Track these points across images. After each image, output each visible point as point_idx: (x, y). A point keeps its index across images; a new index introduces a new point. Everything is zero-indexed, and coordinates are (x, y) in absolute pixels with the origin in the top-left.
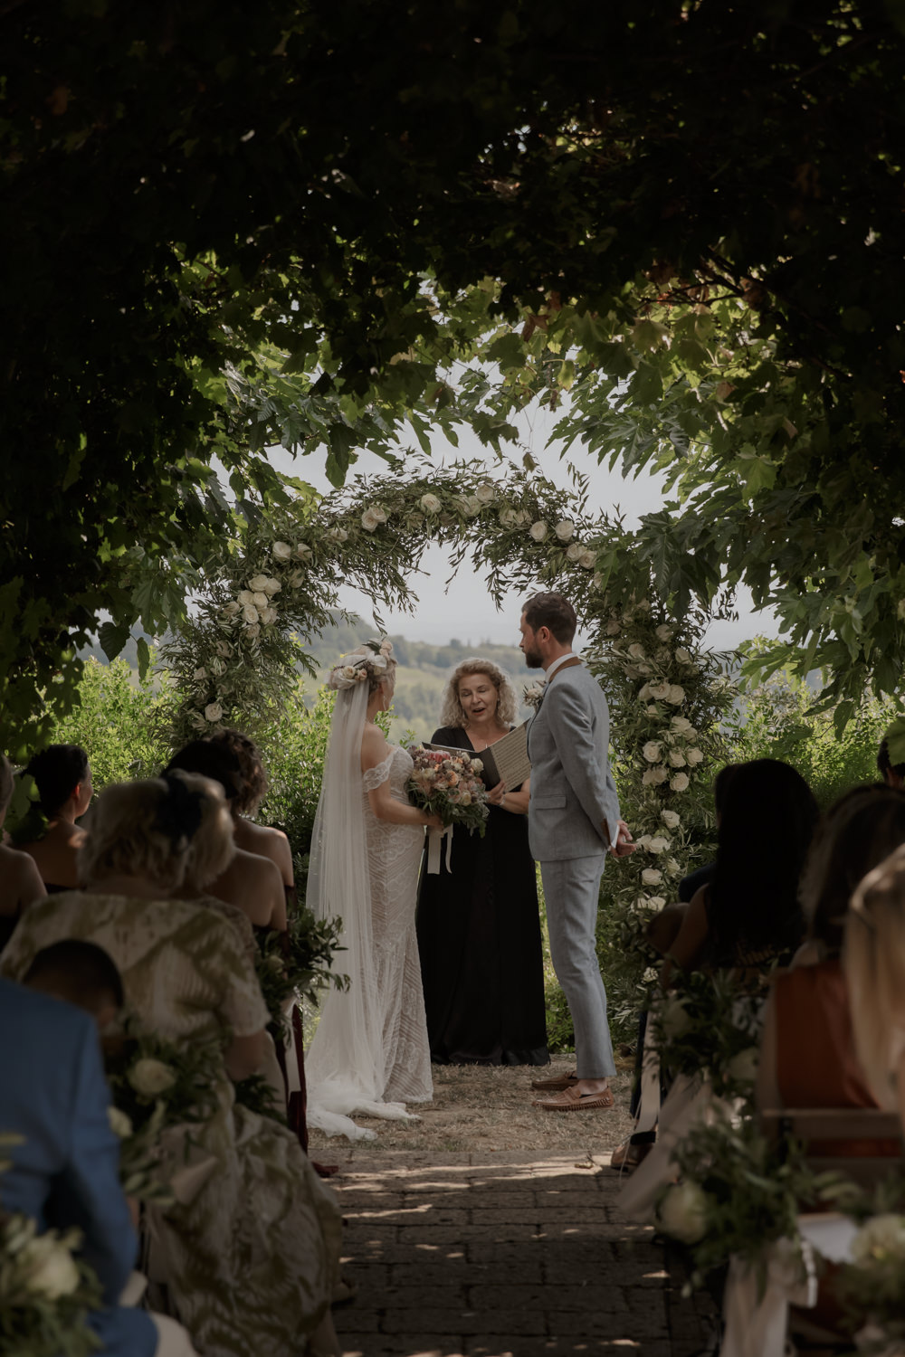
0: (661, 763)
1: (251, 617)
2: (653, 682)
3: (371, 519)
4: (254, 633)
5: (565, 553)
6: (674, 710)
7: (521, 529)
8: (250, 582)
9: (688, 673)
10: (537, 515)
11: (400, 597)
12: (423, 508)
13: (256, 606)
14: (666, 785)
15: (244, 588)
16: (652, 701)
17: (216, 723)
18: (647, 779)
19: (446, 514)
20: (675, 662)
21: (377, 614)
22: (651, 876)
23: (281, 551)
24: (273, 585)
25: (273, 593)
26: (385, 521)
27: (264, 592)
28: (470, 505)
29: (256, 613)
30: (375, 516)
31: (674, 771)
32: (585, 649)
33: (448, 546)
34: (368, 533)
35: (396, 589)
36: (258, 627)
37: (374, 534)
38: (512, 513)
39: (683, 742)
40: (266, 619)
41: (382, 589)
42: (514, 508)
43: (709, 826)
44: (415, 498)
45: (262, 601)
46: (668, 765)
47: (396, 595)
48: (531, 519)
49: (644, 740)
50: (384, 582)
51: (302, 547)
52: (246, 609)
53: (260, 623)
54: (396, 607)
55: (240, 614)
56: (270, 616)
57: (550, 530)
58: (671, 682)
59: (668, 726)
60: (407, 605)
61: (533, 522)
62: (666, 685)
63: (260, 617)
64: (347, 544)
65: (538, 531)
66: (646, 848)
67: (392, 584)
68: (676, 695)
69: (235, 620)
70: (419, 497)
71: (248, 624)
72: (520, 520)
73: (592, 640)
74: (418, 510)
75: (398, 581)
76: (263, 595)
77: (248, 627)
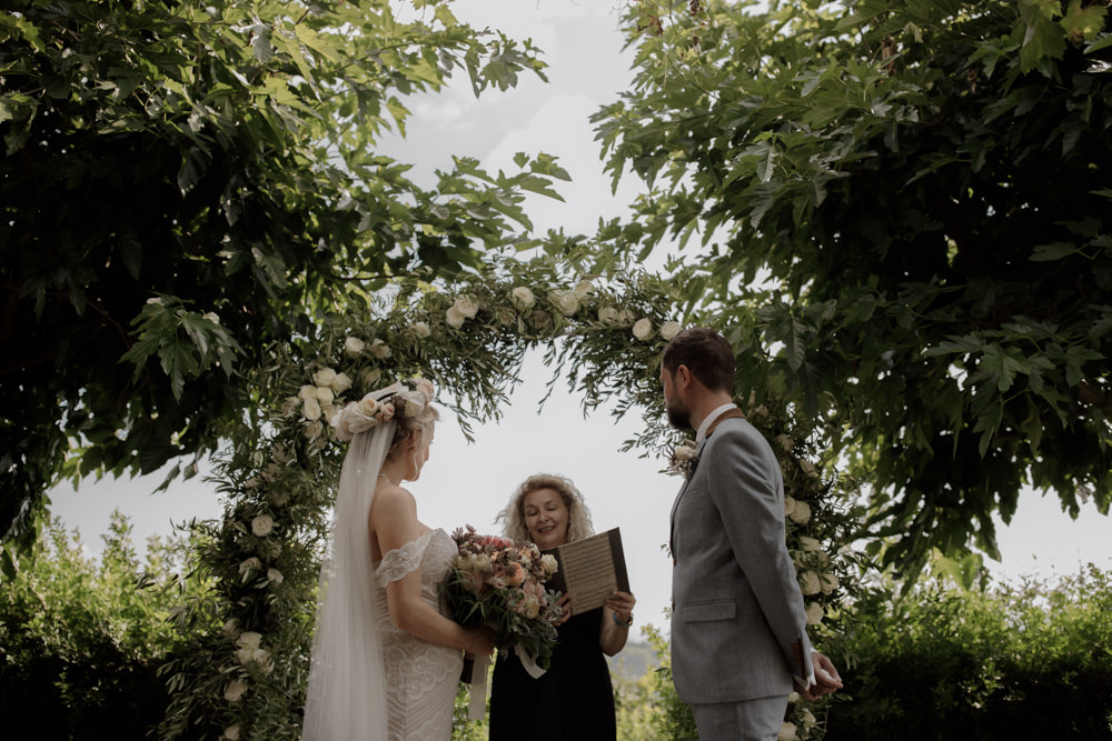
1: (311, 412)
3: (458, 314)
4: (313, 435)
7: (623, 326)
8: (314, 375)
9: (813, 487)
11: (487, 402)
12: (514, 300)
13: (319, 402)
15: (308, 383)
17: (264, 538)
19: (539, 310)
20: (801, 471)
21: (463, 418)
23: (353, 345)
24: (342, 381)
25: (340, 389)
26: (472, 316)
27: (331, 387)
28: (566, 302)
29: (318, 409)
30: (461, 309)
33: (543, 349)
34: (453, 328)
36: (321, 426)
37: (460, 330)
38: (612, 310)
39: (817, 567)
42: (615, 307)
44: (506, 293)
45: (326, 396)
48: (633, 317)
51: (377, 341)
52: (306, 404)
53: (322, 419)
55: (299, 408)
58: (797, 496)
59: (798, 546)
61: (636, 320)
62: (792, 501)
63: (323, 415)
64: (428, 339)
65: (642, 330)
68: (800, 511)
69: (291, 414)
70: (512, 291)
71: (307, 420)
72: (622, 317)
74: (509, 304)
76: (329, 391)
77: (307, 423)
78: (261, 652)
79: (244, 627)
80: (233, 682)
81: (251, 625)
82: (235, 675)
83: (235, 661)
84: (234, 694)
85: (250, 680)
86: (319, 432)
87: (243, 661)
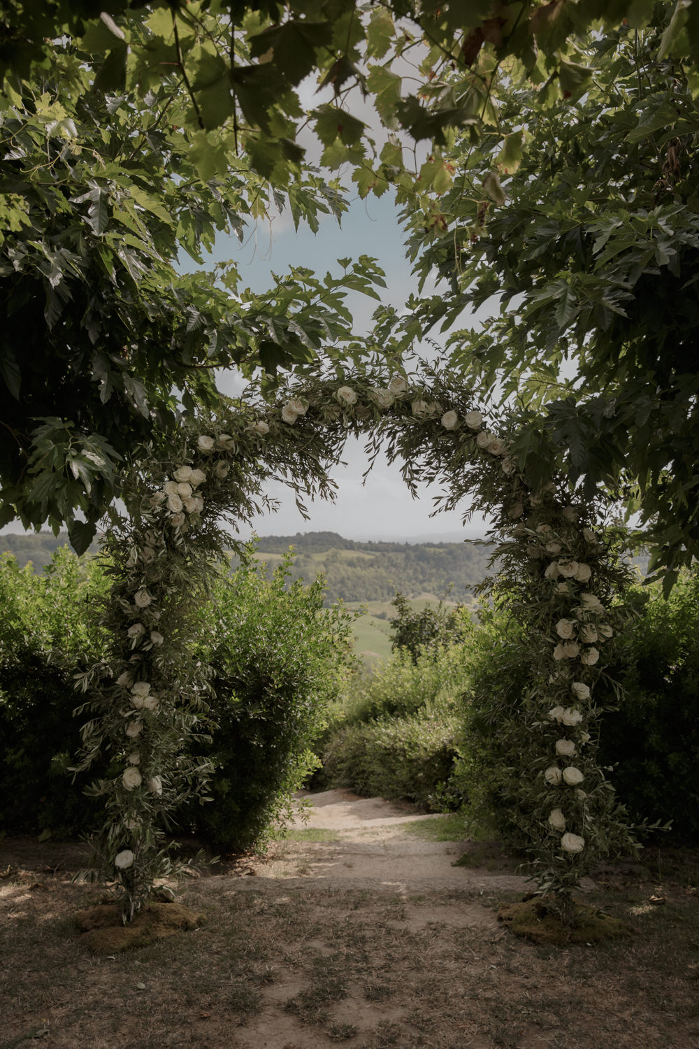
0: (574, 639)
1: (175, 506)
2: (561, 561)
4: (179, 522)
5: (475, 440)
6: (582, 587)
7: (433, 418)
8: (175, 473)
9: (594, 551)
10: (447, 405)
11: (321, 485)
12: (340, 400)
13: (180, 496)
14: (579, 658)
15: (170, 480)
16: (561, 579)
17: (145, 608)
18: (558, 654)
19: (361, 407)
20: (582, 542)
21: (300, 501)
22: (565, 747)
23: (205, 443)
24: (198, 476)
25: (198, 484)
26: (304, 413)
27: (189, 482)
28: (384, 397)
29: (181, 503)
30: (294, 409)
31: (586, 647)
32: (489, 532)
33: (364, 437)
34: (288, 425)
35: (317, 479)
36: (184, 516)
37: (294, 426)
38: (424, 404)
39: (593, 618)
40: (190, 509)
41: (303, 478)
42: (425, 400)
43: (621, 699)
44: (331, 392)
45: (186, 490)
46: (579, 641)
47: (317, 485)
48: (441, 409)
49: (556, 618)
50: (305, 472)
51: (224, 437)
52: (170, 498)
53: (184, 511)
54: (317, 496)
55: (164, 503)
56: (196, 505)
57: (461, 418)
58: (578, 561)
59: (579, 603)
60: (328, 493)
61: (446, 411)
62: (575, 564)
63: (184, 507)
64: (268, 436)
65: (449, 421)
66: (559, 721)
67: (313, 474)
68: (582, 572)
69: (159, 509)
70: (336, 390)
71: (172, 513)
72: (432, 409)
73: (494, 525)
74: (335, 402)
75: (318, 471)
76: (188, 485)
77: (173, 516)
78: (151, 698)
79: (136, 679)
80: (132, 723)
81: (141, 677)
82: (132, 717)
83: (132, 706)
84: (133, 731)
85: (144, 721)
86: (182, 522)
87: (137, 706)
